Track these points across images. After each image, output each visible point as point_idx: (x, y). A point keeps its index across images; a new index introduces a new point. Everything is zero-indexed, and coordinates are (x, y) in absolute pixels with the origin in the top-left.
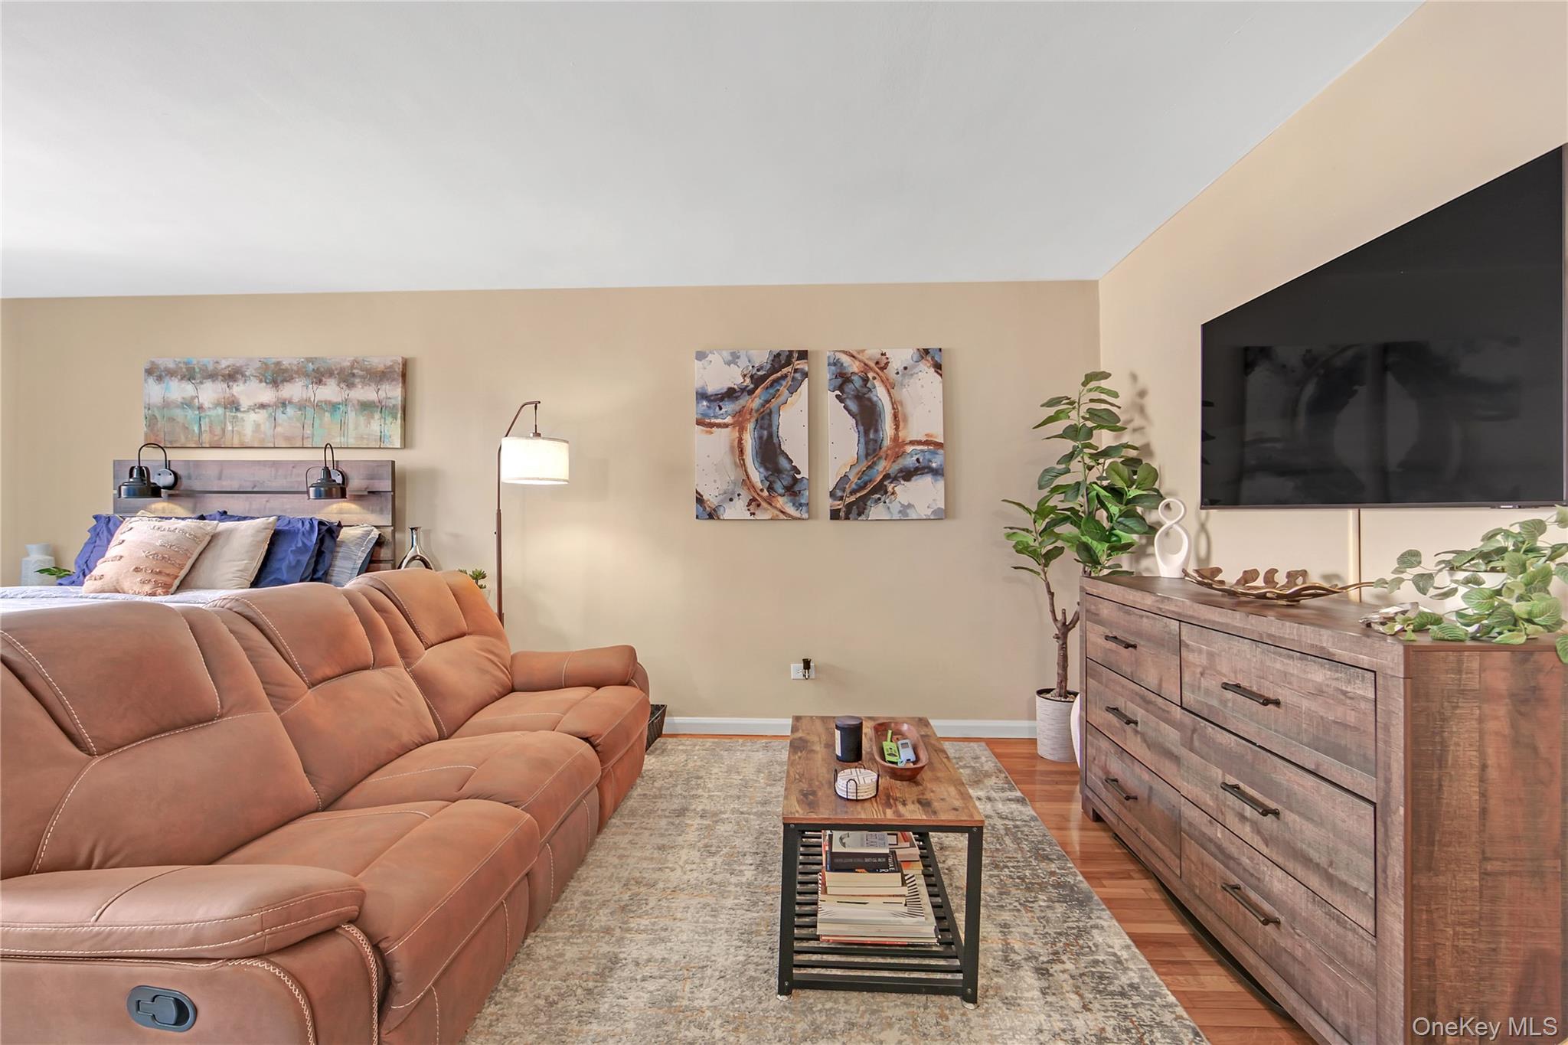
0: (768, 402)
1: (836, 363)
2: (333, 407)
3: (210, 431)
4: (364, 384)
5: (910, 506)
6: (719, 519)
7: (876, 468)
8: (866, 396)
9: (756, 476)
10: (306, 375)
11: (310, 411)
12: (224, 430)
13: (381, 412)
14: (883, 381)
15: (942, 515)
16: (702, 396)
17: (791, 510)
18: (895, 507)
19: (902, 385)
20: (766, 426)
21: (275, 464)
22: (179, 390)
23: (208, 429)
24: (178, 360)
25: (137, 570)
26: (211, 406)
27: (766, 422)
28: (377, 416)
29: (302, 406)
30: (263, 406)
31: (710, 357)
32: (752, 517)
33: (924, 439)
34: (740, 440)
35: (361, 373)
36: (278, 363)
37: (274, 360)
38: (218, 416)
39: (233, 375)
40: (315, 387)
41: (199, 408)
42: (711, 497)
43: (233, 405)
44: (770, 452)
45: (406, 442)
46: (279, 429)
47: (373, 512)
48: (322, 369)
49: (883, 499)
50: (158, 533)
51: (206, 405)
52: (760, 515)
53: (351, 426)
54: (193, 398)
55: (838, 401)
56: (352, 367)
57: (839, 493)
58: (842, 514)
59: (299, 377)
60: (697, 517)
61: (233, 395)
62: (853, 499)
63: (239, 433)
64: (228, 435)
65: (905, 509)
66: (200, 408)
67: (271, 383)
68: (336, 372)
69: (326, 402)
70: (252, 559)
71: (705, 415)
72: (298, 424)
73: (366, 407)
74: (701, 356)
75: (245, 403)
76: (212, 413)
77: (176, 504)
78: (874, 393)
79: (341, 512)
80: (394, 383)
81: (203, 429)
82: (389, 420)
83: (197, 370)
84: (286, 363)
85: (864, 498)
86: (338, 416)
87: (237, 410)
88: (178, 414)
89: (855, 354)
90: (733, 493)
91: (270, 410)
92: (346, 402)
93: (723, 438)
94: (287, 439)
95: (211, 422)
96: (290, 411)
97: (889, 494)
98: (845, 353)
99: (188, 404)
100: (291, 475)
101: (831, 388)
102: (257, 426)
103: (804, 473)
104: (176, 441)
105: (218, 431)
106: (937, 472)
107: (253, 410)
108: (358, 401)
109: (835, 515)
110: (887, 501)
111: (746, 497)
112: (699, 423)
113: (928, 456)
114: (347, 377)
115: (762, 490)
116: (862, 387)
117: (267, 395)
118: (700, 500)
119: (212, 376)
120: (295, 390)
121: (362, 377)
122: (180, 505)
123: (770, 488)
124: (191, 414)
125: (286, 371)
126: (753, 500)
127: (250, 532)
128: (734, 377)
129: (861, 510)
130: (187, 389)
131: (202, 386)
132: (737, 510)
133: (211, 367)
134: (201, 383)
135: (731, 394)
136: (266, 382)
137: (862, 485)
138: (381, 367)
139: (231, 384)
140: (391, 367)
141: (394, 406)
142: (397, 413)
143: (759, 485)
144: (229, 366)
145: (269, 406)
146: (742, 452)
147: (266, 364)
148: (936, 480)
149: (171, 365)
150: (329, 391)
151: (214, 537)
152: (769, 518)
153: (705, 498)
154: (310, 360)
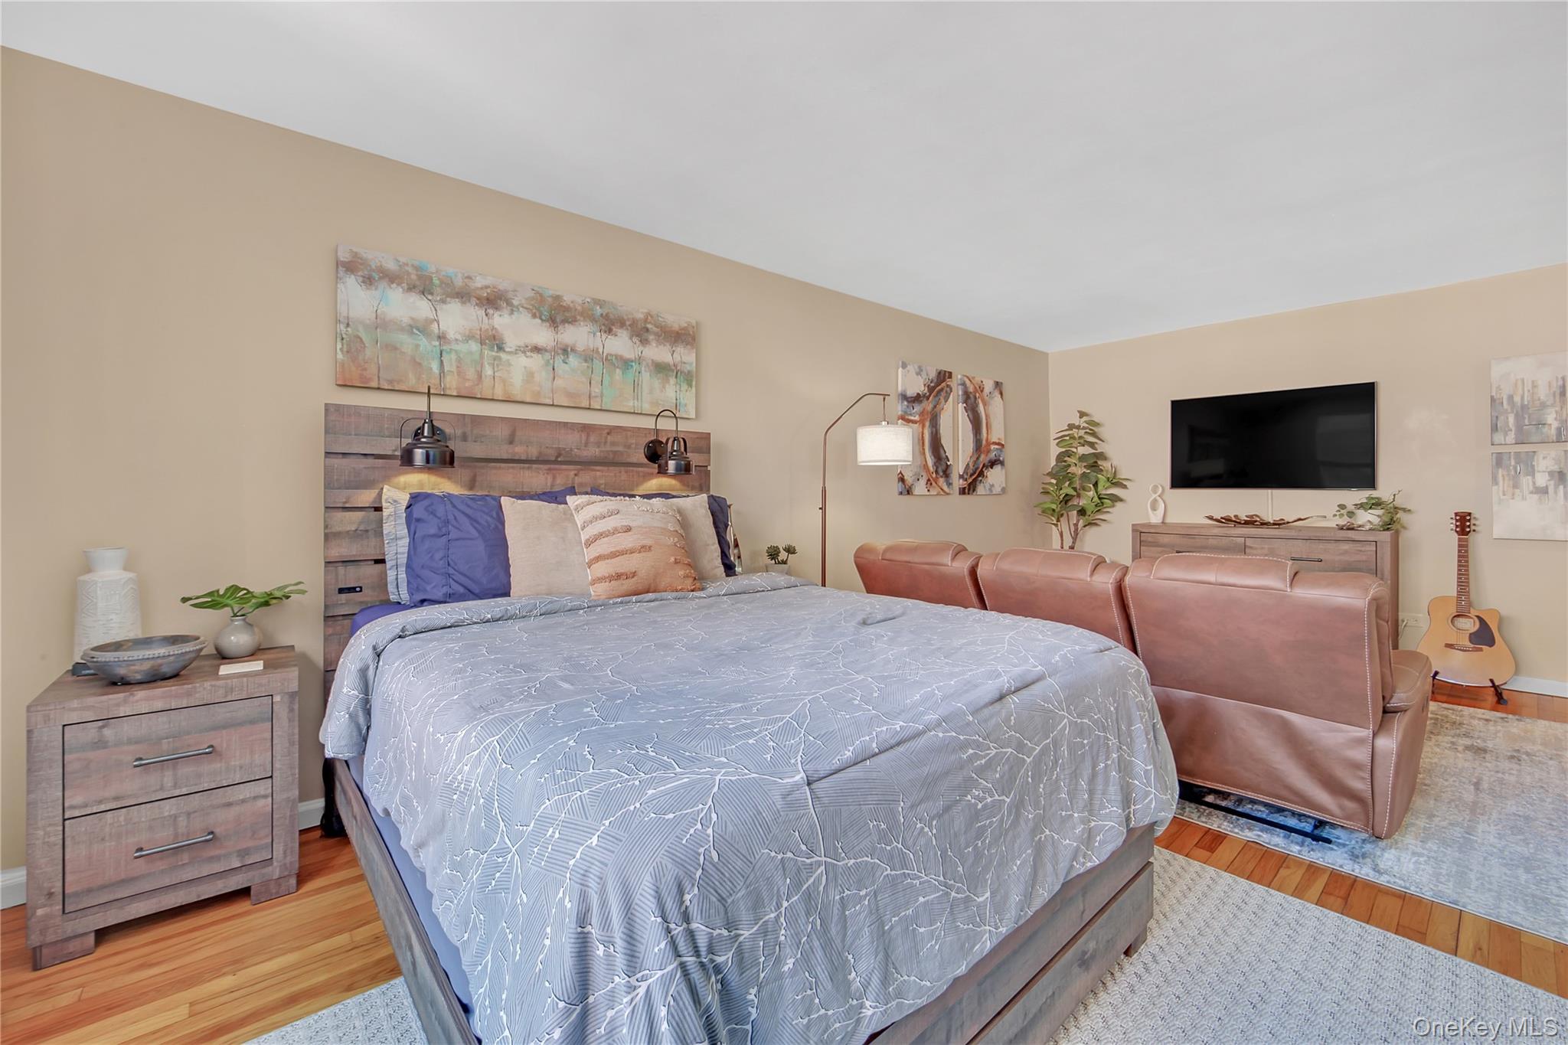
0: (935, 407)
1: (964, 384)
2: (626, 363)
3: (459, 373)
4: (659, 343)
5: (993, 485)
6: (912, 494)
7: (980, 459)
8: (976, 410)
9: (930, 462)
10: (593, 319)
11: (598, 365)
12: (480, 376)
13: (676, 377)
14: (982, 400)
15: (1005, 491)
16: (904, 397)
17: (945, 487)
18: (987, 486)
19: (989, 404)
20: (934, 425)
21: (586, 428)
22: (402, 305)
23: (454, 369)
24: (402, 260)
26: (459, 337)
27: (935, 421)
28: (672, 381)
29: (588, 357)
30: (537, 349)
31: (909, 367)
32: (928, 493)
33: (997, 441)
34: (923, 434)
35: (655, 329)
36: (557, 298)
37: (551, 292)
38: (471, 353)
39: (492, 301)
40: (604, 337)
41: (439, 337)
42: (909, 477)
43: (494, 341)
44: (936, 444)
45: (700, 414)
46: (559, 382)
48: (612, 316)
49: (983, 480)
51: (451, 335)
52: (933, 492)
53: (646, 390)
54: (429, 322)
55: (965, 411)
56: (646, 321)
57: (964, 476)
58: (966, 491)
59: (585, 320)
60: (901, 493)
61: (493, 328)
62: (970, 480)
63: (504, 381)
64: (487, 382)
65: (991, 487)
66: (442, 337)
67: (547, 321)
68: (628, 323)
69: (616, 356)
71: (905, 412)
72: (584, 379)
73: (661, 368)
74: (904, 366)
75: (511, 342)
76: (462, 348)
77: (443, 477)
78: (979, 407)
80: (689, 347)
81: (446, 369)
82: (685, 386)
83: (436, 281)
84: (567, 299)
85: (975, 480)
86: (631, 375)
87: (500, 348)
88: (406, 341)
89: (971, 379)
90: (919, 475)
91: (547, 356)
92: (639, 360)
93: (914, 431)
95: (459, 360)
96: (573, 360)
97: (985, 477)
98: (968, 377)
99: (419, 328)
100: (606, 443)
101: (962, 401)
102: (530, 376)
103: (951, 461)
104: (399, 382)
105: (471, 374)
106: (1002, 463)
107: (524, 352)
108: (652, 360)
109: (963, 492)
110: (984, 482)
111: (925, 478)
112: (902, 418)
113: (999, 452)
114: (640, 331)
115: (933, 473)
116: (974, 403)
117: (543, 336)
118: (902, 480)
119: (463, 295)
120: (579, 335)
121: (656, 334)
122: (449, 478)
123: (937, 472)
124: (426, 344)
125: (567, 309)
126: (929, 480)
128: (920, 385)
129: (973, 488)
130: (421, 307)
131: (444, 306)
132: (920, 488)
133: (459, 282)
134: (443, 301)
135: (918, 398)
136: (541, 319)
137: (974, 470)
138: (676, 327)
139: (490, 311)
140: (684, 329)
141: (689, 372)
142: (692, 381)
143: (931, 469)
144: (487, 287)
145: (546, 351)
146: (923, 443)
147: (541, 295)
148: (1001, 468)
149: (391, 265)
150: (620, 344)
152: (935, 493)
153: (905, 478)
154: (598, 302)
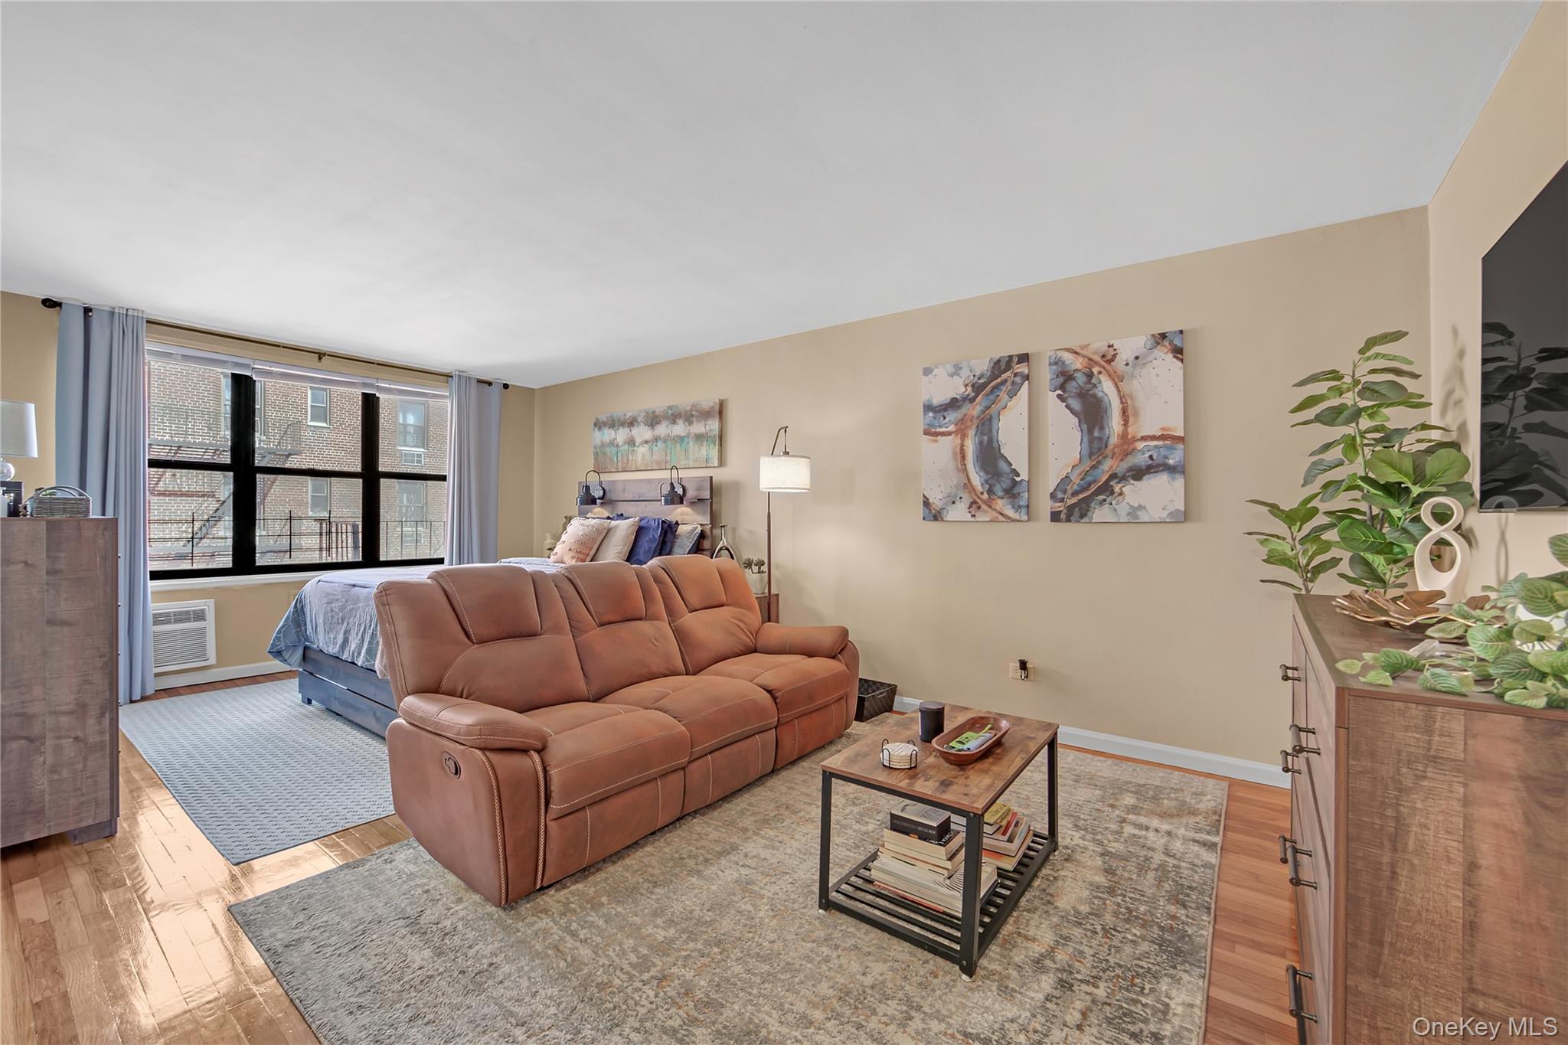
0: (988, 408)
1: (1057, 362)
2: (682, 439)
3: (622, 460)
4: (698, 421)
5: (1141, 507)
6: (942, 520)
7: (1101, 467)
8: (1091, 392)
9: (977, 479)
10: (668, 418)
11: (669, 443)
12: (628, 459)
13: (707, 441)
14: (1109, 375)
15: (1185, 516)
16: (928, 408)
17: (1010, 512)
18: (1123, 509)
19: (1132, 376)
20: (986, 432)
21: (649, 481)
22: (608, 434)
24: (608, 415)
25: (570, 550)
26: (622, 444)
27: (986, 428)
28: (705, 444)
29: (665, 440)
30: (646, 442)
31: (936, 371)
32: (972, 519)
33: (1159, 433)
34: (962, 446)
35: (696, 413)
36: (654, 412)
37: (652, 410)
38: (625, 450)
39: (632, 423)
40: (672, 426)
42: (936, 500)
43: (631, 442)
44: (990, 456)
45: (722, 463)
46: (654, 457)
47: (700, 514)
48: (676, 413)
49: (1109, 500)
50: (582, 528)
51: (620, 443)
52: (981, 517)
53: (690, 452)
54: (614, 439)
55: (1059, 401)
56: (692, 410)
57: (1060, 495)
58: (1063, 516)
59: (664, 420)
60: (924, 519)
61: (632, 436)
62: (1074, 500)
63: (635, 461)
64: (630, 463)
65: (1134, 511)
66: (617, 445)
67: (650, 425)
68: (683, 414)
69: (678, 436)
70: (625, 545)
71: (931, 425)
72: (664, 453)
73: (699, 438)
74: (927, 371)
75: (638, 441)
76: (623, 448)
77: (600, 509)
78: (1100, 388)
79: (682, 514)
80: (715, 418)
81: (619, 459)
82: (712, 446)
83: (616, 421)
84: (657, 411)
85: (1088, 500)
86: (684, 445)
87: (634, 445)
88: (608, 450)
89: (1078, 350)
90: (955, 496)
91: (650, 444)
92: (688, 436)
93: (946, 445)
94: (658, 463)
95: (622, 454)
96: (660, 444)
97: (1116, 495)
98: (1067, 350)
99: (612, 443)
100: (654, 488)
101: (1052, 388)
102: (644, 455)
103: (1024, 476)
104: (605, 468)
105: (625, 460)
106: (1172, 470)
107: (642, 445)
108: (695, 434)
109: (1055, 517)
110: (1114, 502)
111: (967, 500)
112: (926, 433)
113: (1163, 452)
114: (688, 418)
115: (982, 493)
116: (1086, 383)
117: (648, 434)
118: (926, 503)
119: (623, 424)
120: (662, 429)
121: (697, 417)
123: (990, 491)
124: (613, 450)
125: (657, 416)
126: (974, 502)
127: (626, 527)
128: (957, 388)
129: (1084, 512)
130: (612, 434)
131: (618, 431)
132: (959, 512)
133: (622, 418)
134: (618, 429)
135: (953, 404)
136: (648, 425)
137: (1085, 485)
138: (707, 408)
139: (631, 428)
140: (713, 407)
141: (715, 436)
142: (716, 441)
143: (979, 489)
144: (631, 417)
145: (649, 441)
146: (963, 458)
147: (648, 413)
148: (1174, 479)
149: (605, 419)
150: (680, 429)
151: (609, 531)
152: (988, 519)
153: (930, 501)
154: (670, 408)
